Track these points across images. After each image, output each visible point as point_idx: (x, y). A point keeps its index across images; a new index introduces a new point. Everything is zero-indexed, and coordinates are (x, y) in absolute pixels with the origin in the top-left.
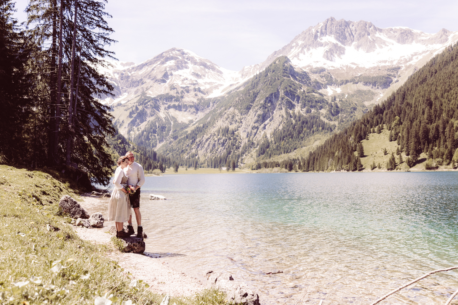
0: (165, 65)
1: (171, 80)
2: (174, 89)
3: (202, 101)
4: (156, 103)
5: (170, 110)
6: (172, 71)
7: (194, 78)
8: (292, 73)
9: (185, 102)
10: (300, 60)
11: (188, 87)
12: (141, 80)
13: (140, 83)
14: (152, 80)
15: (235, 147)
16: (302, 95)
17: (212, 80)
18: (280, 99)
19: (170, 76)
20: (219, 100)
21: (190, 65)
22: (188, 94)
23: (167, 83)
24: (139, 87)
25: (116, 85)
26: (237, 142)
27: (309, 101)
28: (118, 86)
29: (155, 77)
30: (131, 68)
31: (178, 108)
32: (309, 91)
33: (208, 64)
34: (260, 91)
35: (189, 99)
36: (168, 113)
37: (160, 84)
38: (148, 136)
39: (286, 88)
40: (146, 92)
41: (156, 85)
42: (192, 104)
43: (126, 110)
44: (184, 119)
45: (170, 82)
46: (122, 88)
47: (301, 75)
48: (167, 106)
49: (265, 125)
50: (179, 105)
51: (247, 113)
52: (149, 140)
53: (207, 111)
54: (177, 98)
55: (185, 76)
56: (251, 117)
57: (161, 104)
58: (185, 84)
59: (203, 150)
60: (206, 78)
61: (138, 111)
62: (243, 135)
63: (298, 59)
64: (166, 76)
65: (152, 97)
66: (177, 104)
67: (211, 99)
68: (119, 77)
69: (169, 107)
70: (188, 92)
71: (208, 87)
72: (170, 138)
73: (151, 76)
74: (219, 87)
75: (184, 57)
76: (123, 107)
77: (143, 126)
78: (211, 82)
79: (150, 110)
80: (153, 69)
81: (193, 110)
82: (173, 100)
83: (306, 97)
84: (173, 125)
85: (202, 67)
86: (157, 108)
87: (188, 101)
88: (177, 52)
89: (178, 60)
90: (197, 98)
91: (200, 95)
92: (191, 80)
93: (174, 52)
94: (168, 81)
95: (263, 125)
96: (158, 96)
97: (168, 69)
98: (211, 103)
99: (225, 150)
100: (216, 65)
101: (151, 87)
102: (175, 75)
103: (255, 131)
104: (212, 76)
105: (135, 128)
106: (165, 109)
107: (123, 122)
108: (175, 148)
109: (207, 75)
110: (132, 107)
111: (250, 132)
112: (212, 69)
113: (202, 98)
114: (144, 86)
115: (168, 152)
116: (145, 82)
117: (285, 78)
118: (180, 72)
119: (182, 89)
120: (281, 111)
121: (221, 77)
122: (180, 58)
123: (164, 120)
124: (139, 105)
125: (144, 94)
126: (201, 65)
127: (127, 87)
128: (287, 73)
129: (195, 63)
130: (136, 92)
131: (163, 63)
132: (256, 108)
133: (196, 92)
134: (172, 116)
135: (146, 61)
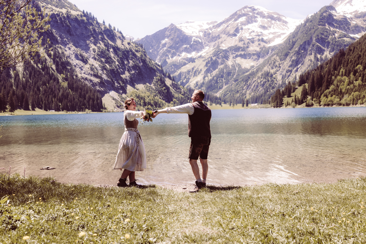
0: (237, 22)
1: (241, 33)
2: (242, 41)
3: (264, 49)
4: (226, 54)
5: (237, 58)
6: (243, 26)
7: (260, 30)
8: (330, 21)
9: (250, 51)
10: (352, 6)
11: (253, 38)
12: (219, 35)
13: (218, 38)
14: (226, 35)
15: (271, 87)
16: (332, 41)
17: (276, 30)
18: (311, 46)
19: (240, 31)
20: (277, 47)
21: (259, 19)
22: (253, 44)
23: (237, 36)
24: (216, 42)
25: (200, 41)
26: (274, 83)
27: (337, 46)
28: (202, 42)
29: (229, 32)
30: (212, 27)
31: (244, 56)
32: (340, 37)
33: (275, 16)
34: (298, 39)
35: (254, 48)
36: (235, 61)
37: (232, 37)
38: (217, 80)
39: (318, 36)
40: (220, 45)
41: (229, 39)
42: (255, 52)
43: (204, 61)
44: (247, 65)
45: (240, 35)
46: (205, 43)
47: (340, 21)
48: (235, 55)
49: (298, 68)
50: (244, 54)
51: (285, 59)
52: (217, 84)
53: (267, 57)
54: (243, 48)
55: (254, 29)
56: (287, 63)
57: (230, 54)
58: (251, 36)
59: (250, 90)
60: (272, 28)
61: (213, 61)
62: (279, 78)
63: (351, 5)
64: (237, 30)
65: (224, 49)
66: (243, 53)
67: (271, 47)
68: (203, 35)
69: (237, 56)
70: (253, 42)
71: (271, 36)
72: (232, 81)
73: (226, 32)
74: (282, 36)
75: (254, 13)
76: (202, 59)
77: (215, 73)
78: (275, 32)
79: (221, 60)
80: (228, 26)
81: (255, 57)
82: (240, 50)
83: (336, 42)
84: (238, 71)
85: (269, 19)
86: (227, 58)
87: (252, 50)
88: (249, 9)
89: (248, 16)
90: (260, 47)
91: (263, 44)
92: (257, 32)
93: (245, 10)
94: (238, 35)
95: (295, 69)
96: (228, 48)
97: (239, 24)
98: (270, 50)
99: (263, 90)
100: (283, 16)
101: (225, 40)
102: (245, 29)
103: (289, 74)
104: (278, 26)
105: (209, 74)
106: (233, 58)
107: (201, 70)
108: (233, 89)
109: (272, 26)
110: (208, 59)
111: (284, 75)
112: (278, 20)
113: (264, 47)
114: (220, 40)
115: (228, 92)
116: (221, 37)
117: (319, 27)
118: (249, 26)
119: (248, 41)
120: (311, 56)
121: (286, 26)
122: (251, 14)
123: (231, 67)
124: (213, 56)
125: (219, 46)
126: (268, 18)
127: (209, 42)
128: (323, 22)
129: (264, 17)
130: (214, 46)
131: (236, 20)
132: (292, 54)
133: (260, 42)
134: (238, 63)
135: (224, 19)
